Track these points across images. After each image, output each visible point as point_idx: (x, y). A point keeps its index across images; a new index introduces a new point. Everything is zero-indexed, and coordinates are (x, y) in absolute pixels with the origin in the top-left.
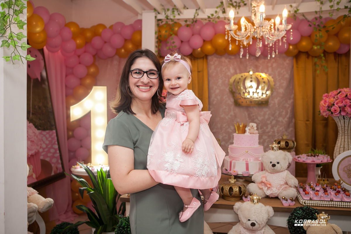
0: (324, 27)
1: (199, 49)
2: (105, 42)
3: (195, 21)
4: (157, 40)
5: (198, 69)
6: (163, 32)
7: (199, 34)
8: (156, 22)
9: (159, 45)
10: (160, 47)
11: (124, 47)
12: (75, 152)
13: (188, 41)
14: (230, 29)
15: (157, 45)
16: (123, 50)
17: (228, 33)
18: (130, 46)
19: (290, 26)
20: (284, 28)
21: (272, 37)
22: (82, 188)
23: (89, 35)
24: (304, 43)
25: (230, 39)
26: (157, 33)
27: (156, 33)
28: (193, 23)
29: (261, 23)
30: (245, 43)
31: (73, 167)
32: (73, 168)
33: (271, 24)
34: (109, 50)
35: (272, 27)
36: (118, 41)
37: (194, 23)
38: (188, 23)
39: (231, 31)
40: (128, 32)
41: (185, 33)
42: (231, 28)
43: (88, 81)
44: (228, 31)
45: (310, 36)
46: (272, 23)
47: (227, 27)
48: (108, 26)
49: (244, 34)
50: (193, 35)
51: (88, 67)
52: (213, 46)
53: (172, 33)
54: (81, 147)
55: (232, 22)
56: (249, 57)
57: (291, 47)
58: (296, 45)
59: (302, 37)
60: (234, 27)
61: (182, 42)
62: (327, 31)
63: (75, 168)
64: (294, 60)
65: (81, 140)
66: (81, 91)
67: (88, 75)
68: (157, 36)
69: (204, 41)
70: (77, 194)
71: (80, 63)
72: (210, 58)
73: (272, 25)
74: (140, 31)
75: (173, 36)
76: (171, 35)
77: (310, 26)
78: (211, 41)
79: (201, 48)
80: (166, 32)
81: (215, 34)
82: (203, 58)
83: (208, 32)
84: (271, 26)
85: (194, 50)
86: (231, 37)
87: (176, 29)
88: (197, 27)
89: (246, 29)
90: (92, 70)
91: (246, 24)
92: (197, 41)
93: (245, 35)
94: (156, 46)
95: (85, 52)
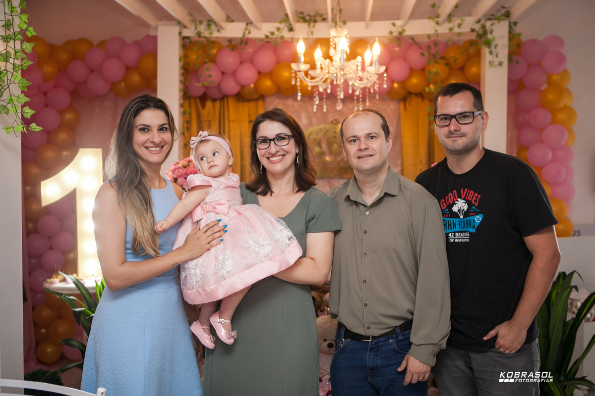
0: (443, 58)
1: (252, 85)
2: (92, 71)
3: (245, 42)
4: (182, 71)
5: (249, 116)
6: (193, 57)
7: (252, 61)
8: (180, 41)
9: (185, 79)
10: (187, 83)
11: (125, 79)
12: (39, 257)
13: (234, 73)
14: (299, 70)
15: (182, 79)
16: (123, 84)
17: (296, 75)
18: (136, 78)
19: (383, 68)
20: (375, 71)
21: (358, 82)
22: (77, 310)
23: (63, 56)
24: (414, 80)
25: (298, 84)
26: (182, 60)
27: (180, 60)
28: (241, 44)
29: (342, 66)
30: (321, 90)
31: (48, 280)
32: (48, 282)
33: (356, 63)
34: (98, 85)
35: (360, 68)
36: (114, 69)
37: (243, 45)
38: (233, 43)
39: (301, 72)
40: (131, 55)
41: (229, 59)
42: (299, 67)
43: (62, 136)
44: (296, 72)
45: (423, 70)
46: (358, 62)
47: (294, 66)
48: (95, 43)
49: (320, 75)
50: (241, 63)
51: (61, 112)
52: (274, 83)
53: (207, 60)
54: (51, 248)
55: (302, 59)
56: (327, 108)
57: (396, 85)
58: (402, 83)
59: (412, 71)
60: (304, 67)
61: (223, 73)
62: (447, 64)
63: (51, 283)
64: (402, 104)
65: (50, 238)
66: (50, 154)
67: (62, 126)
68: (182, 64)
69: (259, 73)
70: (43, 331)
71: (46, 106)
72: (268, 100)
73: (360, 64)
74: (154, 54)
75: (210, 65)
76: (205, 63)
77: (423, 55)
78: (270, 74)
79: (255, 84)
80: (198, 57)
81: (278, 63)
82: (257, 100)
83: (266, 60)
84: (357, 66)
85: (243, 87)
86: (301, 81)
87: (215, 51)
88: (249, 50)
89: (322, 68)
90: (69, 116)
91: (322, 63)
92: (248, 74)
93: (321, 77)
94: (181, 82)
95: (55, 86)
